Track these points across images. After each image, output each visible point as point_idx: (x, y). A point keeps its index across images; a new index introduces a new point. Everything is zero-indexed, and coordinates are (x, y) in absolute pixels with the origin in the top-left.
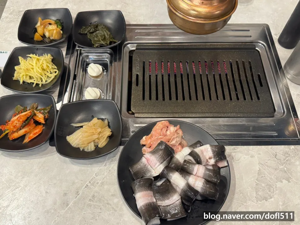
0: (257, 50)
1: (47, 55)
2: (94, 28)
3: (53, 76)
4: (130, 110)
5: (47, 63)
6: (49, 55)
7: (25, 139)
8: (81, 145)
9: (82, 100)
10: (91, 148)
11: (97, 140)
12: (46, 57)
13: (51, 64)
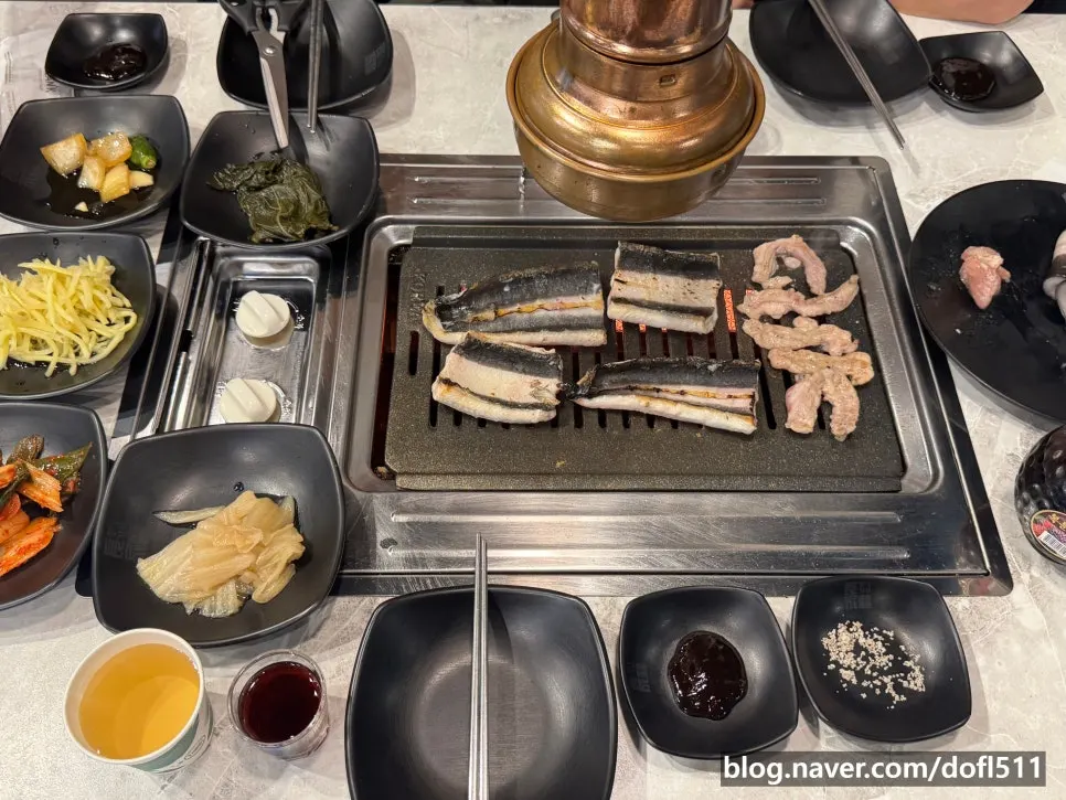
0: (846, 250)
1: (94, 261)
2: (267, 173)
3: (117, 333)
4: (383, 464)
5: (96, 287)
6: (101, 260)
8: (190, 592)
9: (207, 426)
10: (225, 604)
11: (247, 574)
12: (88, 267)
13: (109, 293)
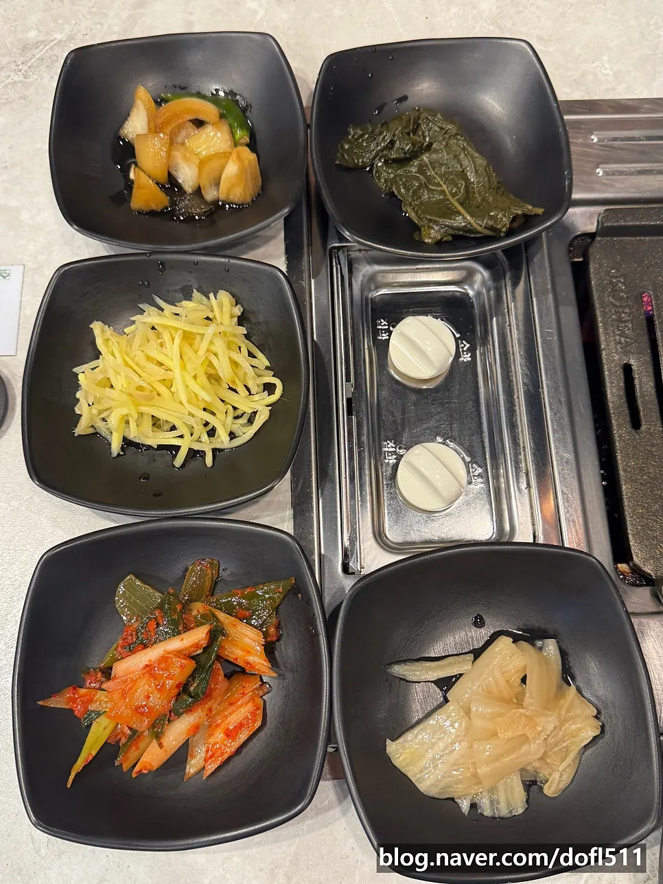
3: (261, 408)
6: (224, 297)
7: (193, 757)
11: (536, 762)
